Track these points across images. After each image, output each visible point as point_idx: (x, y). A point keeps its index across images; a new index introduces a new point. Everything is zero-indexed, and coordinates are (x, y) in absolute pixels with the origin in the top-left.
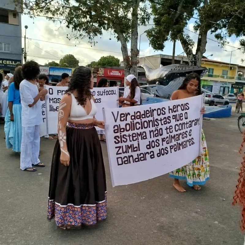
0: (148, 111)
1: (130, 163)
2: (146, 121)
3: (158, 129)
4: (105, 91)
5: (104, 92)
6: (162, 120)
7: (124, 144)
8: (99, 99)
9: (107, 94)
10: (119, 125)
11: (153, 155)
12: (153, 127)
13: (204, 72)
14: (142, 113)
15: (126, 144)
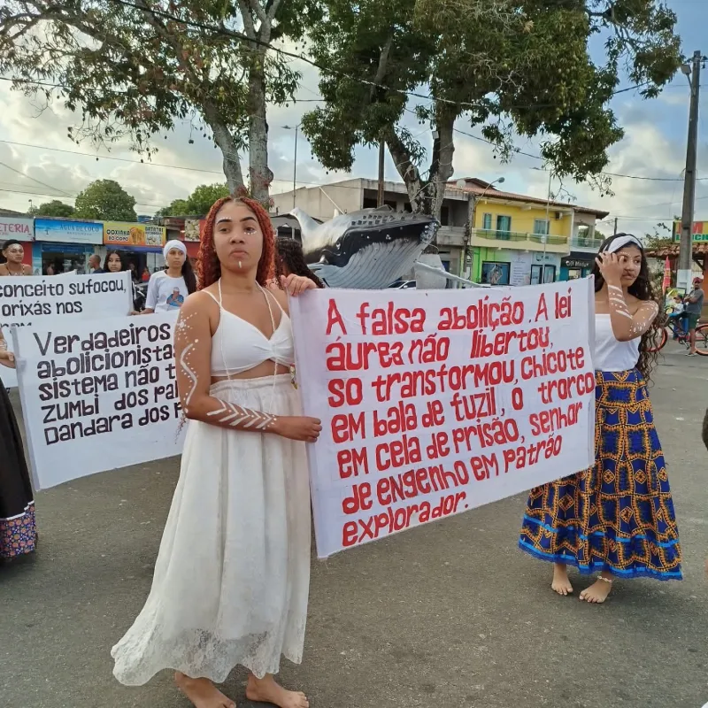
0: (125, 331)
1: (74, 437)
2: (119, 354)
3: (148, 369)
4: (92, 283)
5: (89, 286)
6: (161, 350)
7: (61, 401)
8: (75, 303)
9: (97, 290)
10: (53, 362)
11: (130, 421)
12: (134, 364)
13: (427, 229)
14: (111, 335)
15: (67, 400)
